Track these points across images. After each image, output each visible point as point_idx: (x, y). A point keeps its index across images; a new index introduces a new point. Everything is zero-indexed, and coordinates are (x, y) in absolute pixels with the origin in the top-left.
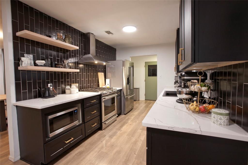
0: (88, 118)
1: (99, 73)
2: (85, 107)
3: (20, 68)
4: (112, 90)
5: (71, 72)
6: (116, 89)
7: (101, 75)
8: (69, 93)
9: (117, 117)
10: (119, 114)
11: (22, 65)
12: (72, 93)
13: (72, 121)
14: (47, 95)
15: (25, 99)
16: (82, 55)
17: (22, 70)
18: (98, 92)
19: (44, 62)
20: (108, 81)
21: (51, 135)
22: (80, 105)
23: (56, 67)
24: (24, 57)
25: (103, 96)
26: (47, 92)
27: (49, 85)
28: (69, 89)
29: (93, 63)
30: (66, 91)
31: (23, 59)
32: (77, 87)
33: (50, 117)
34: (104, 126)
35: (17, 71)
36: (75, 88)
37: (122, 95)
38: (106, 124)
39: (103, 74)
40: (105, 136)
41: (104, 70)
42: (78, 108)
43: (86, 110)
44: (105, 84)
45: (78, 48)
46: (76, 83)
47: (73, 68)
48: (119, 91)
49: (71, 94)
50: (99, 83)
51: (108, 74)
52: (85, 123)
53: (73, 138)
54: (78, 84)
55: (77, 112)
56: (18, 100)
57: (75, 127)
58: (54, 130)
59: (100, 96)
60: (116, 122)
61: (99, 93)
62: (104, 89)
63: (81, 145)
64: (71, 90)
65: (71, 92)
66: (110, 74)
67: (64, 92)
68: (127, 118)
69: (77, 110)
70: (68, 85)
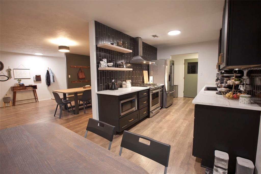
0: (141, 106)
1: (144, 71)
2: (139, 98)
4: (157, 86)
5: (125, 71)
6: (160, 85)
7: (145, 73)
8: (125, 87)
9: (160, 109)
10: (162, 108)
11: (101, 66)
12: (127, 87)
13: (132, 108)
14: (113, 88)
15: (101, 90)
16: (132, 57)
17: (100, 70)
18: (147, 87)
19: (112, 64)
20: (151, 78)
21: (122, 114)
22: (136, 96)
23: (118, 67)
24: (102, 61)
25: (151, 90)
26: (113, 86)
27: (113, 81)
28: (124, 84)
29: (143, 63)
30: (123, 85)
31: (101, 62)
32: (130, 82)
33: (122, 102)
34: (151, 115)
35: (98, 71)
37: (164, 90)
38: (153, 113)
39: (147, 71)
40: (153, 121)
41: (148, 68)
42: (135, 98)
43: (140, 100)
44: (149, 81)
45: (131, 51)
46: (130, 80)
47: (129, 68)
48: (162, 87)
49: (126, 88)
50: (144, 79)
51: (151, 72)
52: (139, 110)
53: (133, 119)
54: (131, 80)
55: (134, 101)
56: (98, 90)
57: (133, 112)
58: (123, 111)
59: (149, 90)
60: (159, 113)
61: (148, 88)
62: (150, 85)
63: (137, 126)
64: (126, 85)
65: (126, 87)
66: (152, 71)
67: (121, 86)
68: (168, 111)
69: (134, 99)
70: (124, 81)
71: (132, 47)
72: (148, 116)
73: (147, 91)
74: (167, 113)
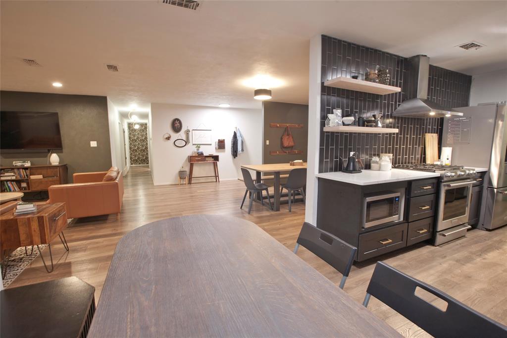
0: (413, 215)
1: (426, 134)
2: (412, 195)
3: (326, 129)
4: (464, 171)
5: (380, 134)
6: (474, 170)
7: (431, 140)
8: (378, 169)
9: (469, 230)
10: (474, 227)
11: (328, 124)
12: (382, 168)
13: (391, 215)
14: (351, 169)
15: (326, 171)
16: (399, 102)
17: (327, 132)
18: (434, 172)
19: (352, 118)
20: (447, 151)
21: (367, 225)
22: (403, 190)
23: (363, 126)
24: (332, 113)
25: (445, 179)
26: (352, 164)
27: (352, 154)
28: (377, 162)
29: (428, 115)
30: (372, 165)
31: (330, 116)
32: (390, 159)
33: (369, 199)
34: (439, 239)
35: (322, 133)
36: (386, 160)
37: (485, 185)
38: (445, 236)
39: (435, 136)
40: (445, 257)
41: (439, 126)
42: (400, 194)
43: (413, 200)
45: (398, 90)
46: (389, 153)
47: (391, 127)
48: (479, 175)
49: (379, 170)
51: (448, 137)
52: (408, 222)
53: (390, 241)
54: (391, 155)
55: (398, 200)
56: (320, 171)
57: (392, 225)
58: (371, 219)
59: (439, 180)
60: (464, 240)
61: (437, 174)
62: (442, 167)
64: (380, 164)
65: (380, 168)
66: (451, 136)
67: (368, 167)
69: (398, 197)
70: (375, 155)
71: (401, 80)
72: (431, 241)
73: (435, 181)
74: (490, 242)
